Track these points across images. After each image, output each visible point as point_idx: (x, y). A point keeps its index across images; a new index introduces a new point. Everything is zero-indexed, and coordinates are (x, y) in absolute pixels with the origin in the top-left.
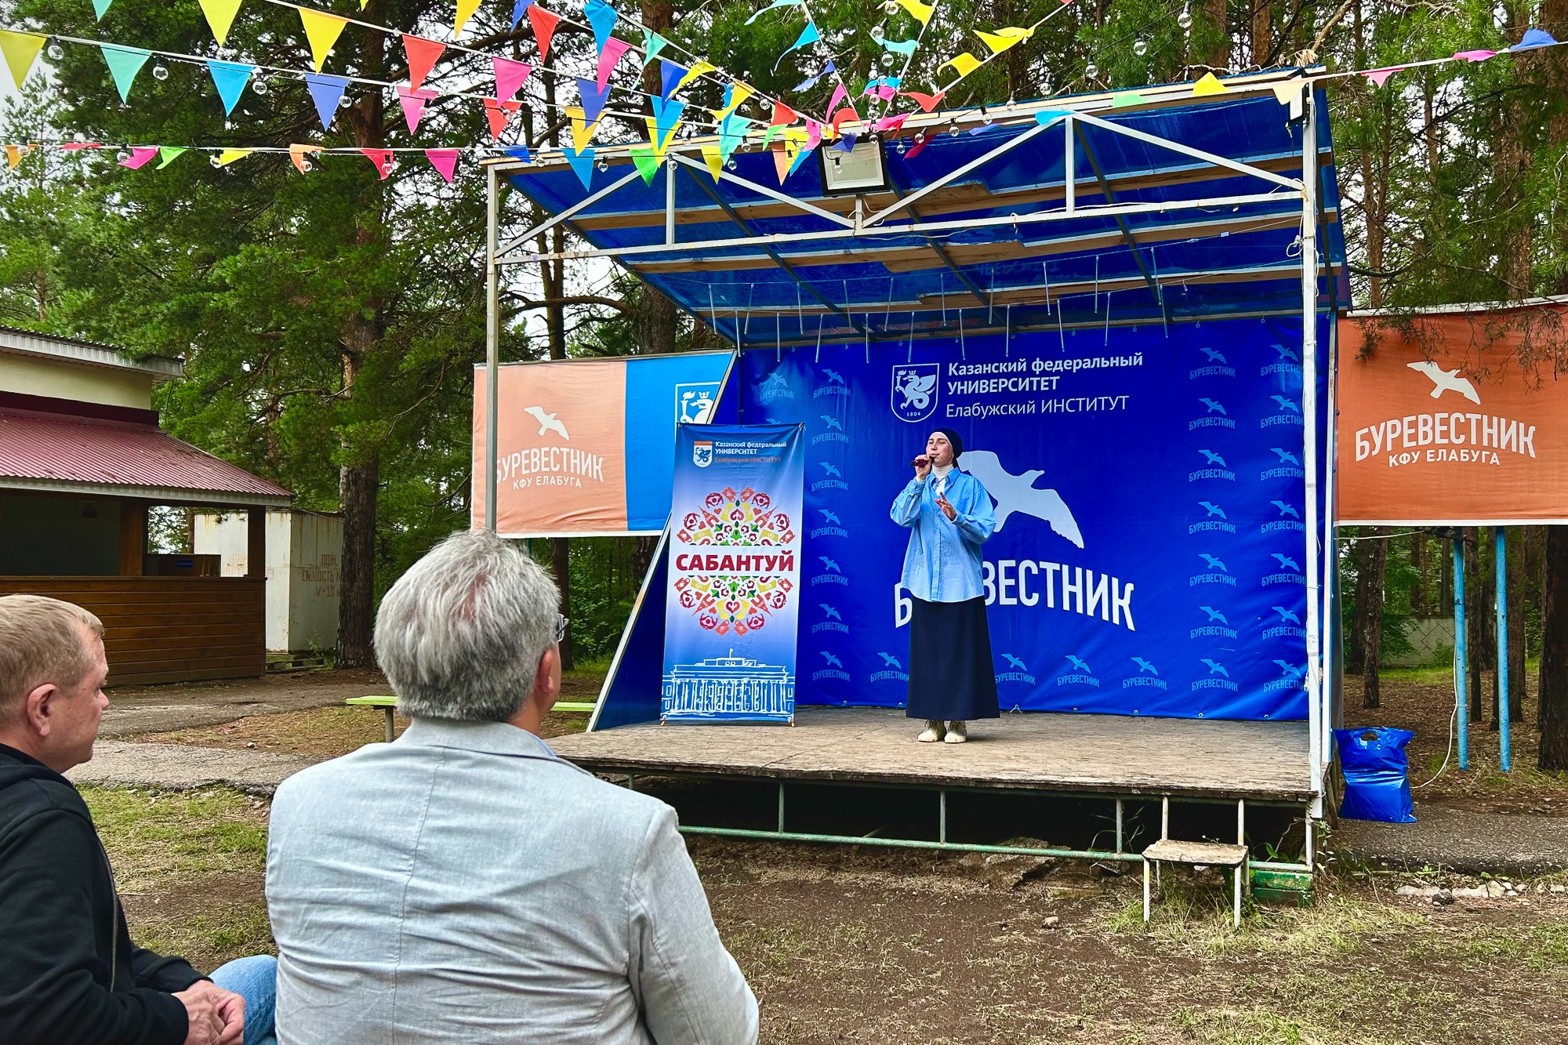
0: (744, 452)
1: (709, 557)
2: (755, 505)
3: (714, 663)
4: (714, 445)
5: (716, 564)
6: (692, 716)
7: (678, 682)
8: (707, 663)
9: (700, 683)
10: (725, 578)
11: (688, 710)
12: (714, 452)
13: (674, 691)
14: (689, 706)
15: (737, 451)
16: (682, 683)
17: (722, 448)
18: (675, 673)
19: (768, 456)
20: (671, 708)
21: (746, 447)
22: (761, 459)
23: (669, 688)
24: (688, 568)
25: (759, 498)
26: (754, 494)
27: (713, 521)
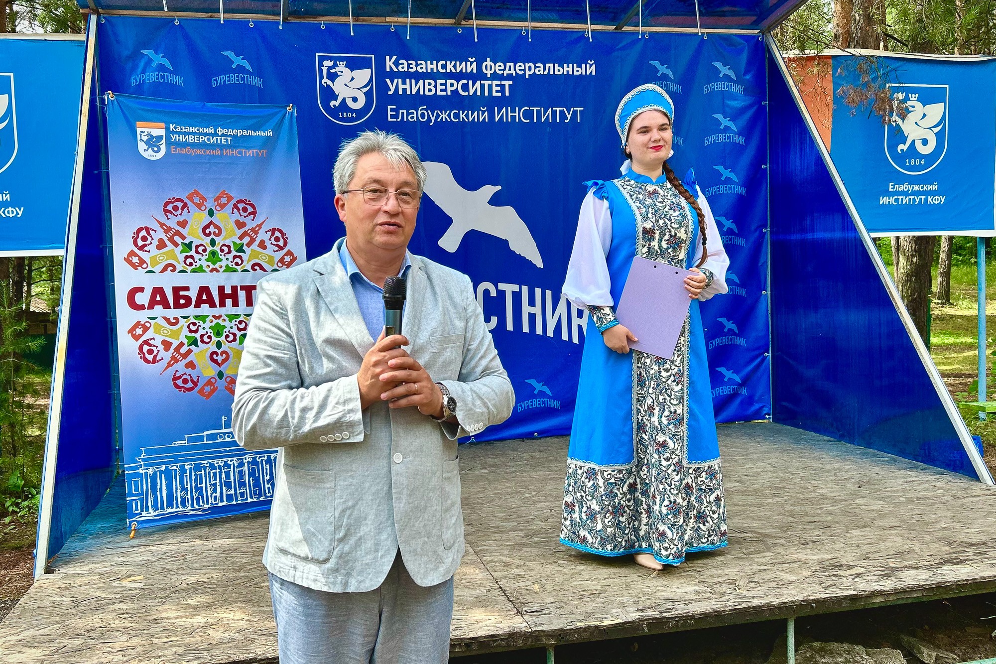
0: (213, 140)
1: (176, 290)
2: (236, 216)
3: (201, 438)
4: (167, 129)
5: (188, 300)
6: (177, 516)
7: (151, 471)
8: (190, 440)
9: (183, 470)
10: (203, 318)
11: (170, 510)
12: (168, 139)
13: (146, 485)
14: (170, 504)
15: (202, 139)
16: (155, 473)
17: (179, 133)
18: (144, 460)
19: (249, 148)
20: (142, 511)
21: (216, 134)
22: (240, 153)
23: (136, 483)
24: (146, 307)
25: (241, 206)
26: (234, 201)
27: (177, 239)
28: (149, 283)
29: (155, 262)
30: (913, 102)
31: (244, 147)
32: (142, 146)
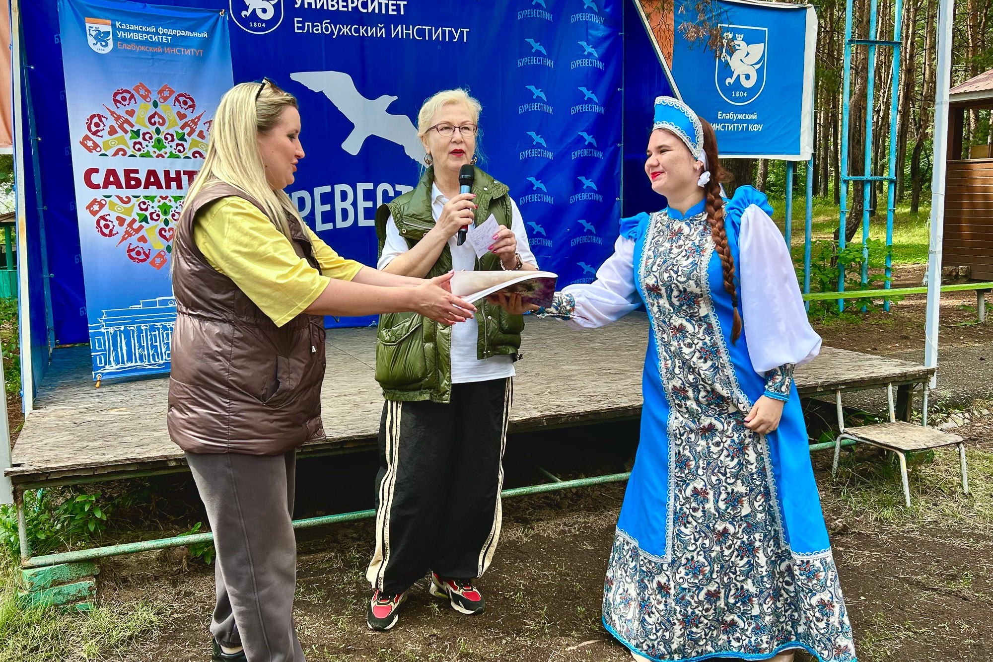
0: (155, 39)
1: (127, 172)
2: (178, 108)
3: (154, 304)
4: (114, 26)
5: (138, 181)
6: (136, 370)
7: (112, 330)
8: (145, 304)
9: (140, 331)
10: (152, 198)
11: (129, 364)
12: (115, 35)
13: (107, 343)
14: (130, 359)
15: (145, 37)
16: (116, 332)
17: (125, 30)
18: (105, 321)
19: (187, 47)
20: (106, 364)
21: (157, 33)
22: (180, 51)
23: (99, 340)
24: (102, 186)
25: (181, 99)
26: (175, 95)
27: (126, 126)
28: (104, 165)
29: (108, 147)
30: (739, 41)
31: (183, 47)
32: (91, 41)
